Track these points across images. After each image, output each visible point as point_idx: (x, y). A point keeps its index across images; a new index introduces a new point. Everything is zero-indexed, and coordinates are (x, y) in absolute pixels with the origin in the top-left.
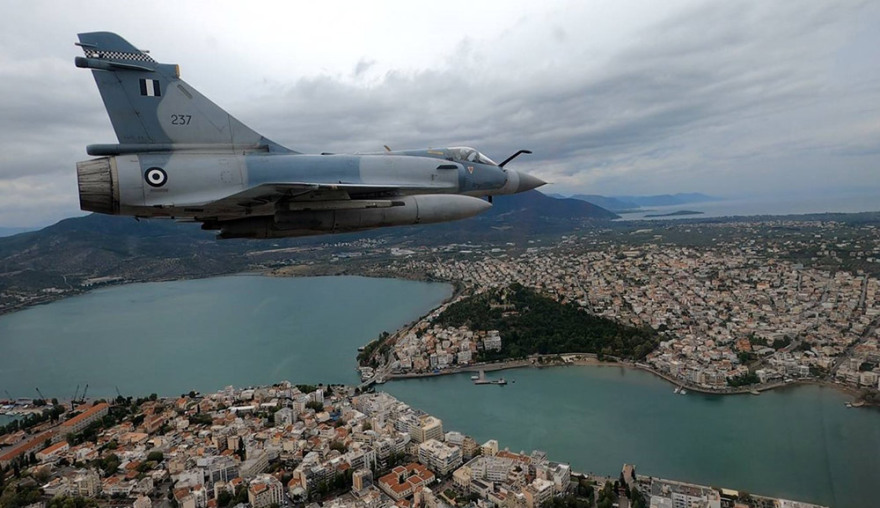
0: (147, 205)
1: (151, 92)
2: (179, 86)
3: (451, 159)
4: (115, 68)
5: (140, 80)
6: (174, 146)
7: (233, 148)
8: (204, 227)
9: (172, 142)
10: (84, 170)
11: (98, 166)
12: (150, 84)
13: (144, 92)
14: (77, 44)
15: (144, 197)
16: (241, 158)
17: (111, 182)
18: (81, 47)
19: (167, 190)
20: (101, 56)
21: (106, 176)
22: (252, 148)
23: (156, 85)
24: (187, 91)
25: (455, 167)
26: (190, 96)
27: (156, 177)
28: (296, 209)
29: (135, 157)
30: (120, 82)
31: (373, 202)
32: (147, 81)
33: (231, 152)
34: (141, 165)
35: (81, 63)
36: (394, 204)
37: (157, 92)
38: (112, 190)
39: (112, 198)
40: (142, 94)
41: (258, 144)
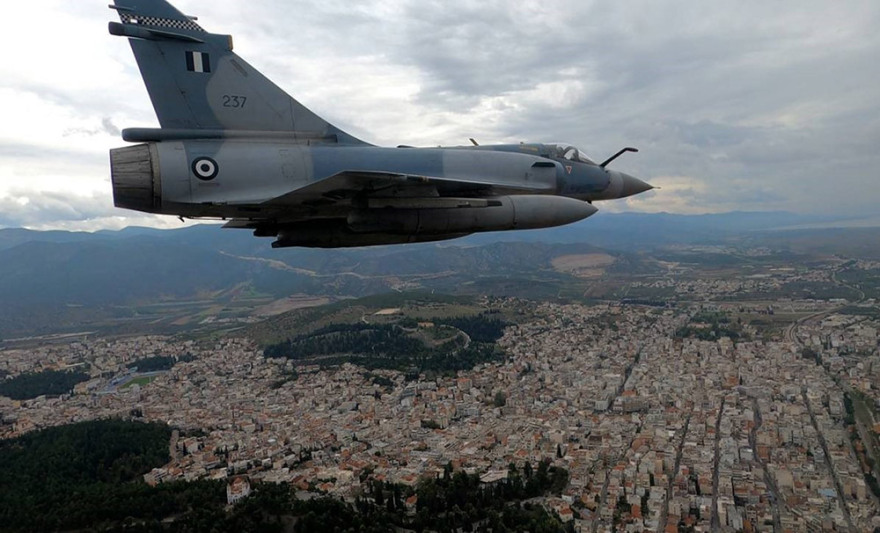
0: (194, 202)
1: (199, 66)
2: (233, 61)
3: (547, 156)
4: (157, 37)
5: (187, 52)
6: (226, 132)
7: (295, 137)
8: (256, 234)
9: (224, 128)
10: (119, 158)
11: (136, 154)
12: (197, 57)
13: (191, 66)
14: (111, 7)
15: (190, 192)
16: (306, 149)
17: (152, 172)
18: (115, 11)
19: (218, 185)
20: (140, 22)
21: (145, 166)
22: (317, 137)
23: (205, 58)
24: (241, 67)
25: (553, 165)
26: (246, 74)
27: (205, 168)
28: (376, 206)
29: (180, 144)
30: (162, 53)
31: (467, 201)
32: (194, 53)
33: (294, 141)
34: (187, 152)
35: (115, 29)
36: (491, 204)
37: (206, 68)
38: (153, 183)
39: (152, 193)
40: (189, 69)
41: (325, 133)
